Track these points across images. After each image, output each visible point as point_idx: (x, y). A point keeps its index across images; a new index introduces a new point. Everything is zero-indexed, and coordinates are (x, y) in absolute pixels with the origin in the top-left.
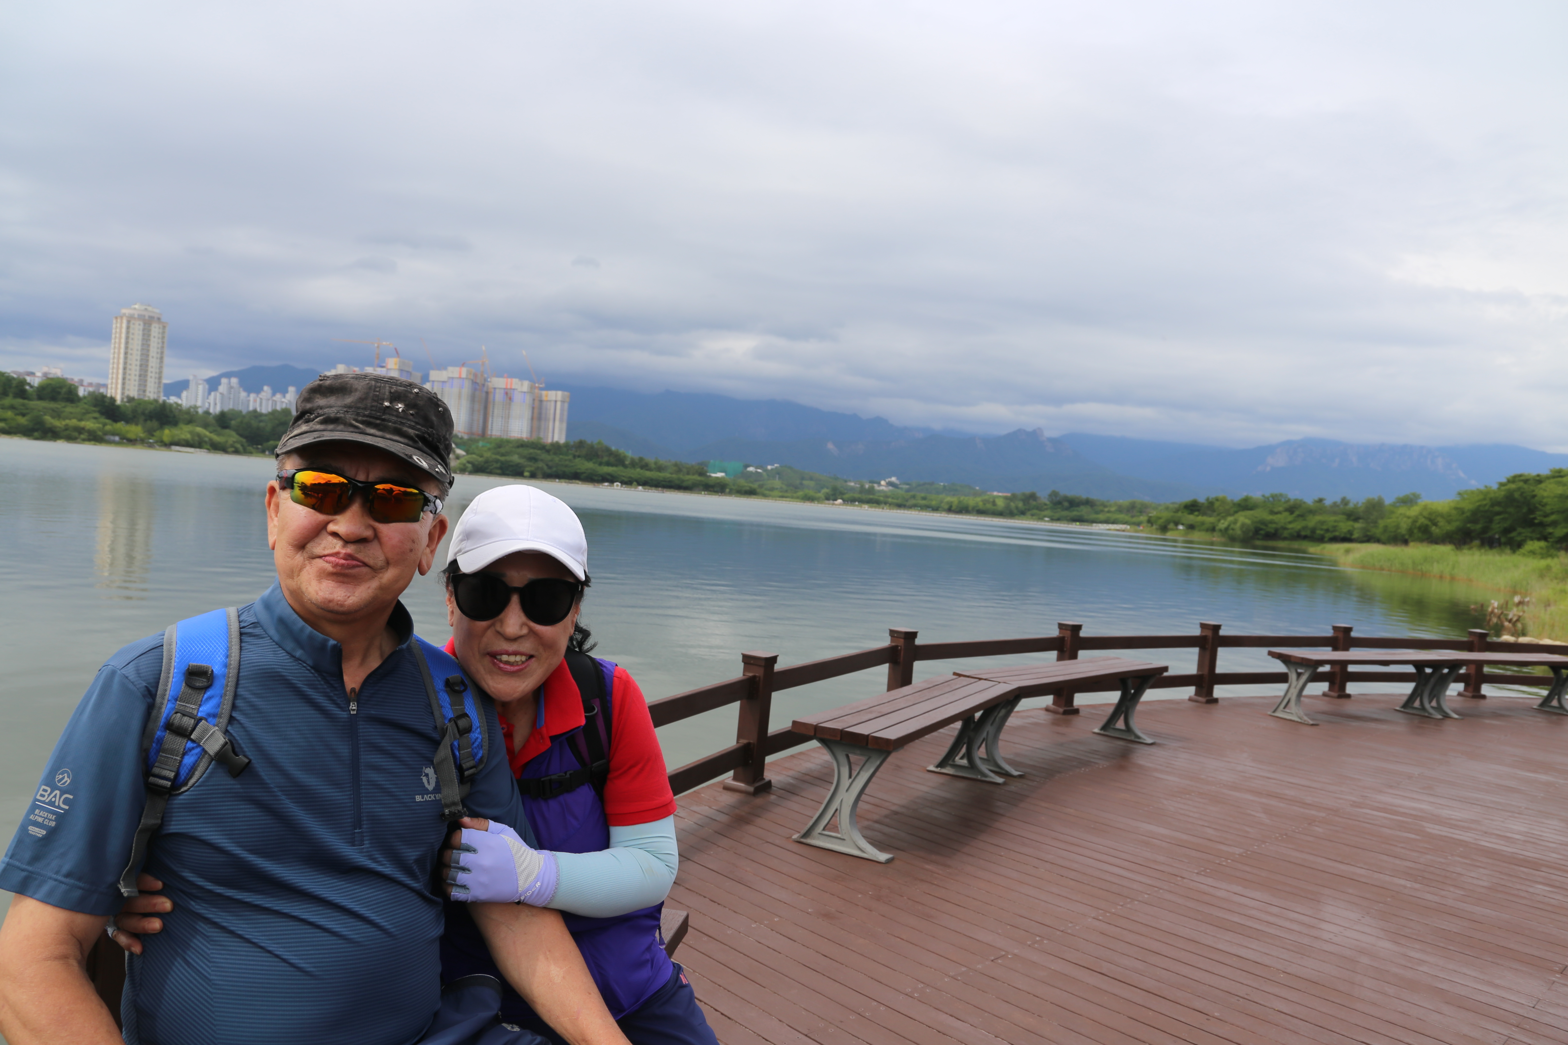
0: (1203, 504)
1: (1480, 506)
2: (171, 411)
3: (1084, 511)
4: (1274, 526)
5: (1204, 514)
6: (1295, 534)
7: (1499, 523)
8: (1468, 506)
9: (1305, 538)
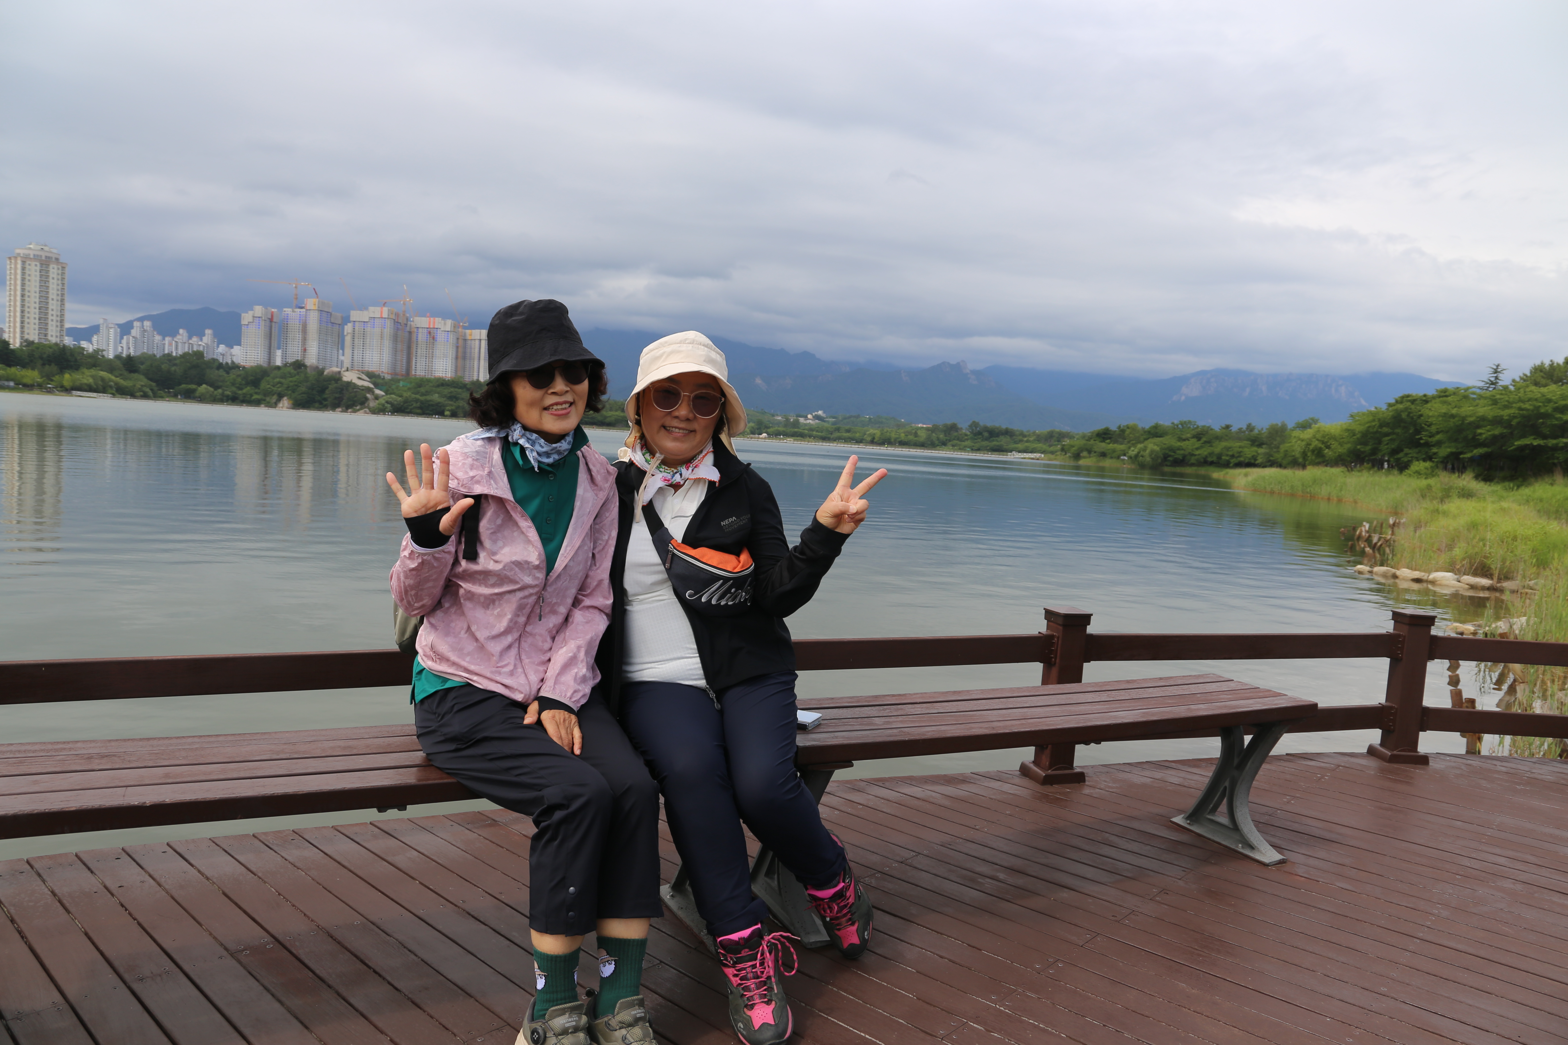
0: (1115, 431)
1: (1369, 427)
2: (72, 355)
3: (1003, 441)
4: (1182, 452)
5: (1116, 442)
6: (1202, 460)
7: (1387, 444)
8: (1359, 428)
9: (1212, 463)
